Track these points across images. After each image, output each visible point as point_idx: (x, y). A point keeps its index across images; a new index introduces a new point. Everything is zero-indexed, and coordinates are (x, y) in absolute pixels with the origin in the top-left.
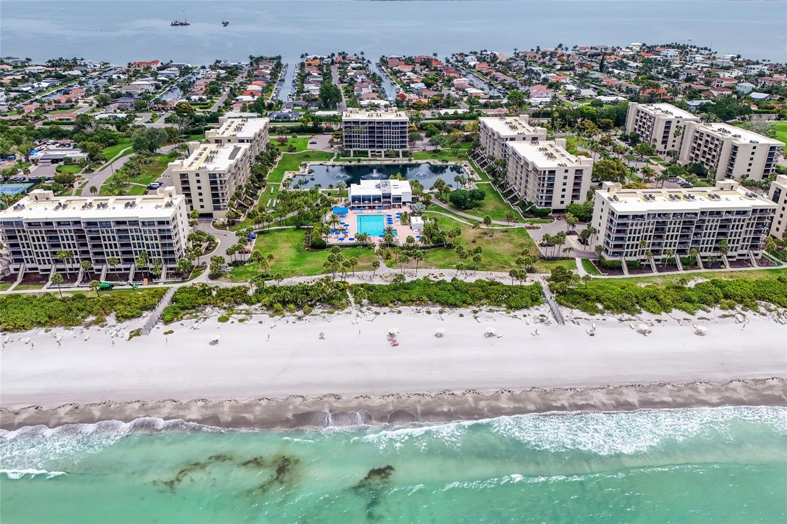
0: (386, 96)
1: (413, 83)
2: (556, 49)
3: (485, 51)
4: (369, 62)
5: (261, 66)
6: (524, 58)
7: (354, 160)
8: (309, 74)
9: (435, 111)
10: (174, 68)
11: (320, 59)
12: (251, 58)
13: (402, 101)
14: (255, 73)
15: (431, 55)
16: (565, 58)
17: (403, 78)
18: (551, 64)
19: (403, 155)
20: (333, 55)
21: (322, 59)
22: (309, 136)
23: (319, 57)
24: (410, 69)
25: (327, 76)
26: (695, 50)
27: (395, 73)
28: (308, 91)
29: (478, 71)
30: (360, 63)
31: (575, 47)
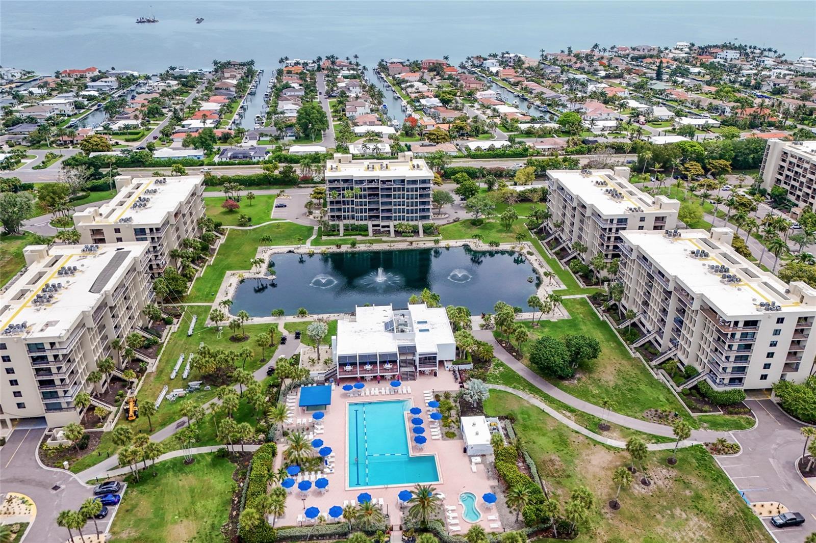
0: (390, 120)
1: (423, 97)
2: (592, 51)
3: (507, 53)
4: (364, 68)
5: (226, 75)
6: (555, 62)
7: (345, 242)
8: (287, 86)
9: (459, 142)
10: (110, 79)
11: (303, 64)
12: (215, 63)
13: (412, 128)
14: (217, 84)
15: (441, 59)
16: (605, 61)
17: (409, 90)
18: (592, 69)
19: (424, 232)
20: (320, 59)
21: (306, 64)
22: (277, 191)
23: (302, 61)
24: (418, 78)
25: (310, 89)
26: (758, 51)
27: (399, 83)
28: (282, 113)
29: (503, 80)
30: (353, 69)
31: (612, 48)
